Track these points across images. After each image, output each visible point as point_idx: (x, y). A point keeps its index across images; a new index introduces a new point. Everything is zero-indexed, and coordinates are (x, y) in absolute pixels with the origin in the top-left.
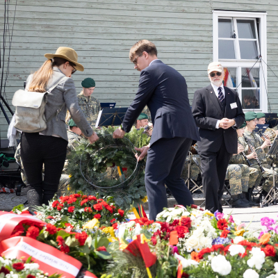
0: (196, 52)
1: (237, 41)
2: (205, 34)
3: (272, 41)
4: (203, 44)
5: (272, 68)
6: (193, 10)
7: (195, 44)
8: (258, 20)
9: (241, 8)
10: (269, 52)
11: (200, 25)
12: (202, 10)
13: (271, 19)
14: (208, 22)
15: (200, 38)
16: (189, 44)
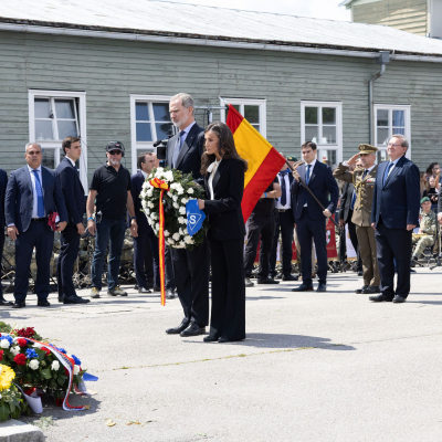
0: (11, 132)
1: (55, 121)
2: (21, 114)
3: (91, 122)
4: (19, 125)
5: (92, 149)
6: (8, 89)
7: (9, 125)
8: (77, 99)
9: (58, 86)
10: (89, 132)
11: (15, 105)
12: (17, 89)
13: (91, 98)
14: (23, 102)
15: (16, 119)
16: (4, 124)
